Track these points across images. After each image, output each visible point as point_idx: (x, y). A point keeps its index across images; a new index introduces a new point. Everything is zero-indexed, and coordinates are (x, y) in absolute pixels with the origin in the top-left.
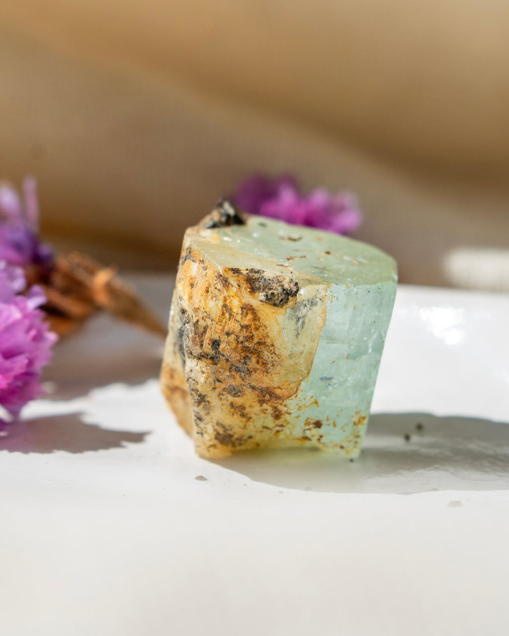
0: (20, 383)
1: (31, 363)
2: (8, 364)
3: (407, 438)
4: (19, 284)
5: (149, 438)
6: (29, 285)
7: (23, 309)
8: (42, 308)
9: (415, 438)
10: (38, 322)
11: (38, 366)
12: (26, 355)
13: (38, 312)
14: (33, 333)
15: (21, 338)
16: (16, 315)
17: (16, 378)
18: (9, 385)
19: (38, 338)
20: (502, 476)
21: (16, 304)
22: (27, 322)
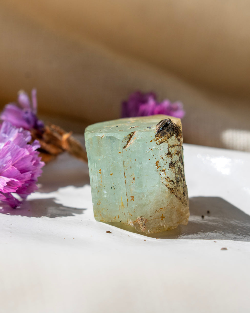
0: (27, 185)
1: (33, 175)
2: (22, 175)
3: (203, 217)
4: (28, 139)
5: (85, 212)
6: (33, 139)
7: (30, 151)
8: (38, 150)
9: (206, 217)
10: (36, 156)
11: (36, 177)
12: (31, 172)
13: (36, 152)
14: (34, 162)
15: (29, 164)
16: (27, 153)
17: (26, 182)
18: (22, 185)
19: (36, 164)
20: (245, 237)
21: (27, 148)
22: (32, 157)
